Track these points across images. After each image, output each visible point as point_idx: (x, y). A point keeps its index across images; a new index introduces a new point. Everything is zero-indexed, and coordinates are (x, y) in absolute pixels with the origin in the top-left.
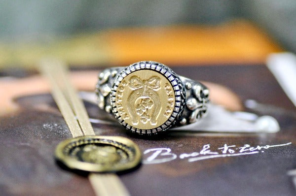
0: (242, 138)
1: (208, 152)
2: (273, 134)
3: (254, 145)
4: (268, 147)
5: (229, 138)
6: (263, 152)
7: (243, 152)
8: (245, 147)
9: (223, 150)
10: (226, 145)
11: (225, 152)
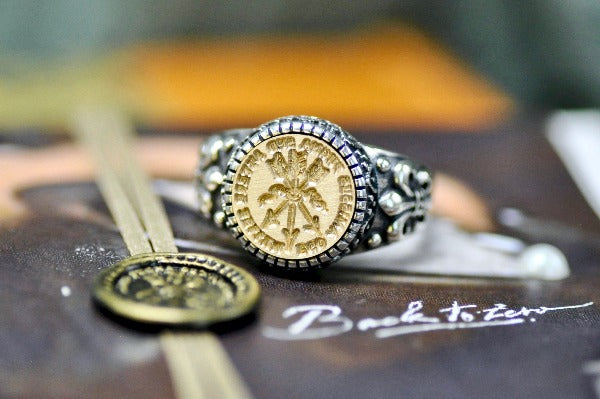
0: (489, 288)
1: (419, 317)
2: (555, 281)
3: (514, 305)
4: (545, 309)
5: (462, 288)
6: (533, 320)
7: (492, 320)
8: (496, 309)
9: (450, 313)
10: (455, 303)
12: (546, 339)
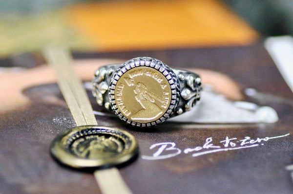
0: (242, 129)
1: (211, 146)
3: (254, 137)
4: (267, 139)
6: (263, 144)
7: (244, 145)
8: (245, 140)
9: (225, 143)
10: (227, 138)
11: (226, 145)
12: (269, 154)
